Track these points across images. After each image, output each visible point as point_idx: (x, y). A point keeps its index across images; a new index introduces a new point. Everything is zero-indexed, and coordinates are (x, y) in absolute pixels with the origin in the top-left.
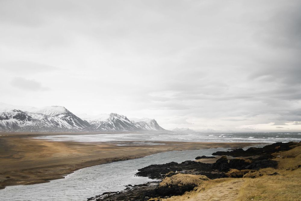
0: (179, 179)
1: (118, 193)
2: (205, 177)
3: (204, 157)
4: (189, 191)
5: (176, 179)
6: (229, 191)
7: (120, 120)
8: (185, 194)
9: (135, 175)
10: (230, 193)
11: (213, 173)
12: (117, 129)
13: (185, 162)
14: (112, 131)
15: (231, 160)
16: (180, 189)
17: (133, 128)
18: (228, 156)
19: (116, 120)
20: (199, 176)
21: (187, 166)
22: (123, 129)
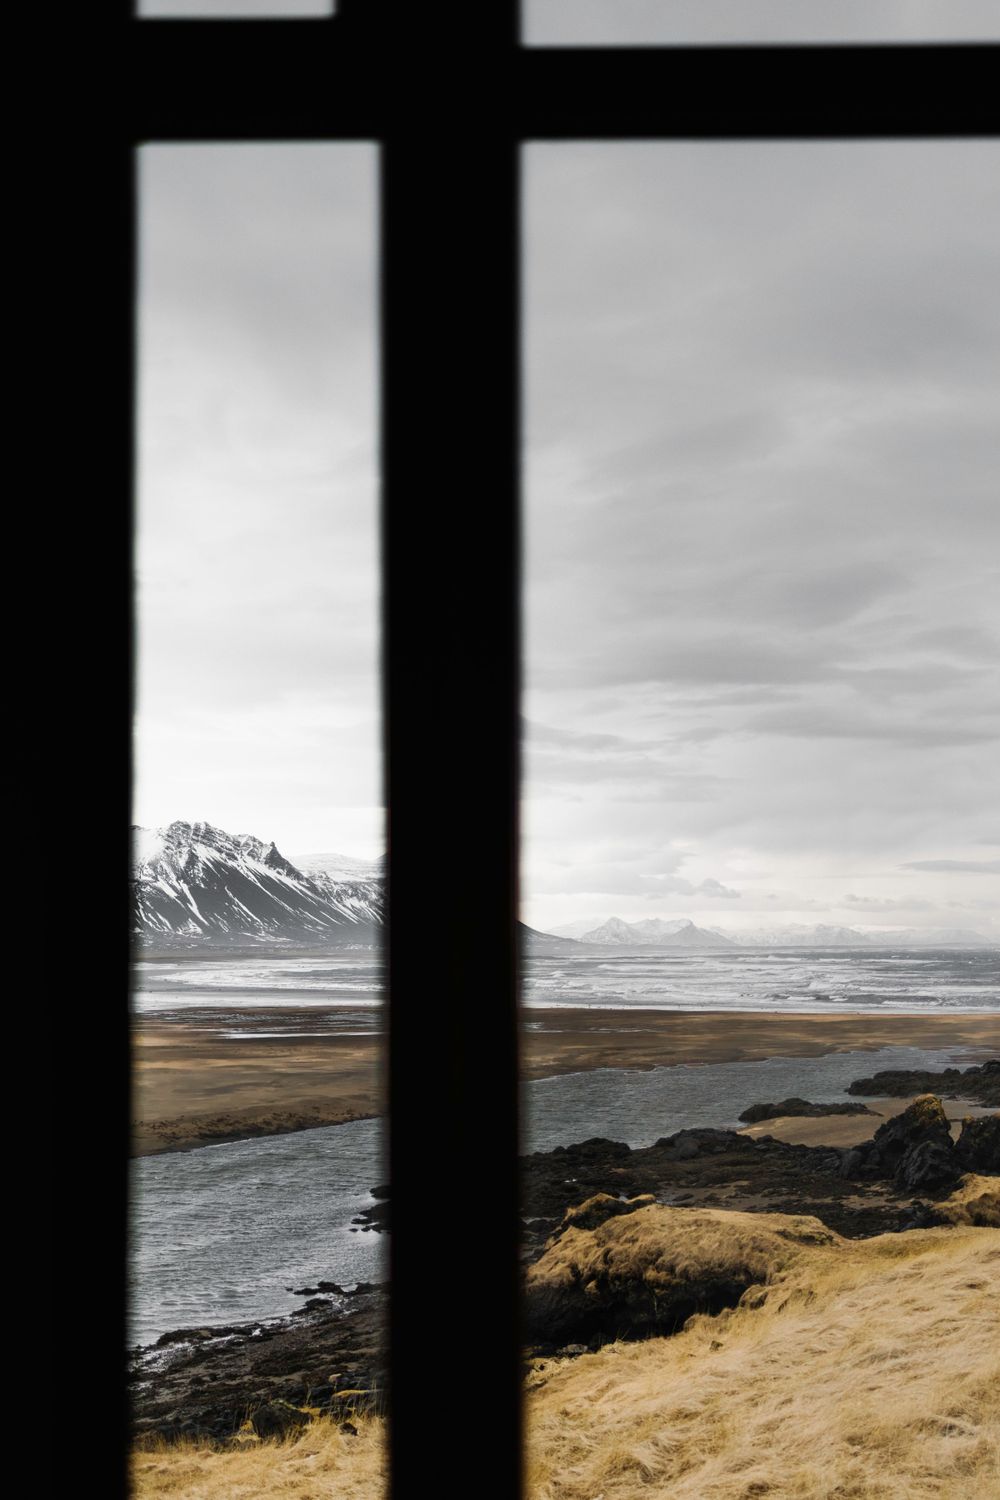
0: (649, 1238)
1: (257, 1332)
2: (812, 1224)
3: (795, 1107)
4: (714, 1313)
5: (634, 1241)
6: (963, 1297)
7: (234, 872)
8: (687, 1330)
9: (357, 1221)
10: (966, 1311)
11: (855, 1202)
12: (212, 930)
13: (678, 1136)
14: (183, 943)
15: (968, 1126)
16: (660, 1300)
17: (321, 926)
18: (953, 1098)
19: (206, 870)
20: (776, 1221)
21: (688, 1166)
22: (255, 931)
